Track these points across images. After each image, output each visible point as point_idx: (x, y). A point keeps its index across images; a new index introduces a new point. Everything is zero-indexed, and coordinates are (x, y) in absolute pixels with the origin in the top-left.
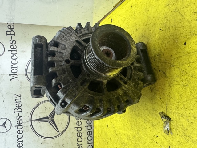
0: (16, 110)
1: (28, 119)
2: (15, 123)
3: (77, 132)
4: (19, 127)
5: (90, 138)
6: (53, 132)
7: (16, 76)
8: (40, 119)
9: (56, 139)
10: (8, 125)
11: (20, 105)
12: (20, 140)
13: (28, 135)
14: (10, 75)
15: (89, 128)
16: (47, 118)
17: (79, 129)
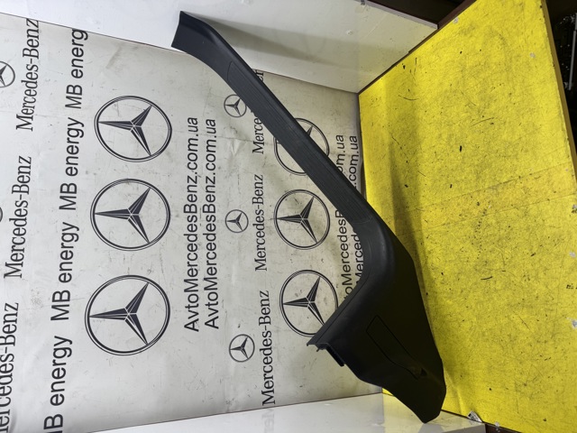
0: (255, 200)
1: (272, 216)
2: (253, 220)
3: (340, 243)
4: (259, 227)
5: (359, 254)
6: (308, 240)
7: (261, 145)
8: (289, 217)
9: (313, 250)
10: (243, 221)
11: (261, 193)
12: (261, 246)
13: (272, 241)
14: (254, 143)
15: (357, 238)
16: (298, 216)
17: (344, 239)
